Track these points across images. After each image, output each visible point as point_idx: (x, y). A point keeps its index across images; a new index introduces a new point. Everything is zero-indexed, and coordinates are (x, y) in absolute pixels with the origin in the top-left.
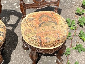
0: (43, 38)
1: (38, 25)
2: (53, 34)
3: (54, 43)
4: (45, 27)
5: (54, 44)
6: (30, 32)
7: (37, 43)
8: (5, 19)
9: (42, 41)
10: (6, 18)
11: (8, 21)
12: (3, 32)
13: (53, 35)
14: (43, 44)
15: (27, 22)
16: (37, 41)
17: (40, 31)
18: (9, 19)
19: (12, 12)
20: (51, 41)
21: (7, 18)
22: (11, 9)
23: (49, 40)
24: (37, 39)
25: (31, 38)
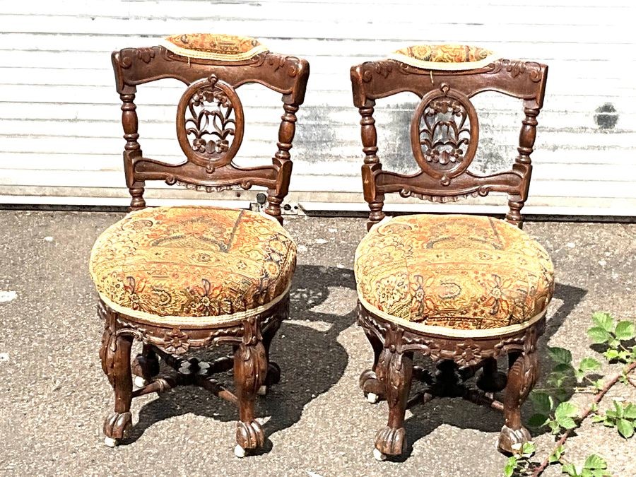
0: (431, 280)
1: (420, 242)
2: (477, 273)
3: (476, 307)
4: (449, 251)
5: (477, 311)
6: (388, 262)
7: (409, 298)
8: (305, 296)
9: (428, 291)
10: (308, 294)
11: (317, 303)
12: (280, 255)
13: (476, 278)
14: (428, 302)
15: (381, 235)
16: (406, 289)
17: (424, 260)
18: (324, 298)
19: (345, 275)
20: (463, 293)
21: (314, 294)
22: (340, 266)
23: (455, 290)
24: (406, 282)
25: (384, 282)
